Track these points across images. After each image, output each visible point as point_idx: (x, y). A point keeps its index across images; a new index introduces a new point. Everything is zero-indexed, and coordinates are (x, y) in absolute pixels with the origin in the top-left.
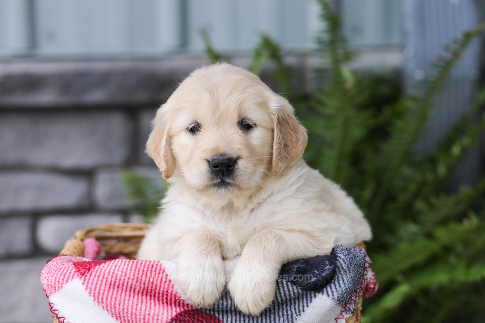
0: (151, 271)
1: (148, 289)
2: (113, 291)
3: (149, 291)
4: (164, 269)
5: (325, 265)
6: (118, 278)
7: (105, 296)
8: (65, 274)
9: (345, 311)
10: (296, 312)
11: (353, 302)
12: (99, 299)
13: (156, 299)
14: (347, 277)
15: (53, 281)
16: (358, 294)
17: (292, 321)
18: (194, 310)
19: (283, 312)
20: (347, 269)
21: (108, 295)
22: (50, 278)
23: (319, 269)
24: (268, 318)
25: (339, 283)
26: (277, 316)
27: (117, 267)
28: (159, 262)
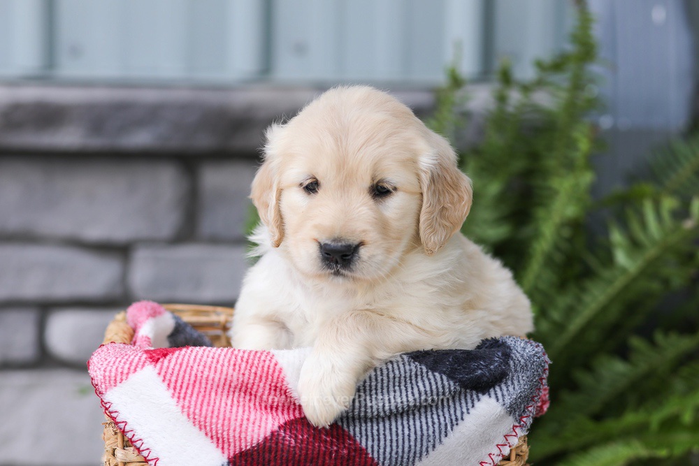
6: (208, 366)
7: (189, 391)
8: (132, 362)
9: (520, 426)
10: (451, 420)
11: (531, 414)
12: (180, 394)
14: (524, 376)
15: (113, 372)
16: (536, 404)
17: (445, 432)
21: (192, 392)
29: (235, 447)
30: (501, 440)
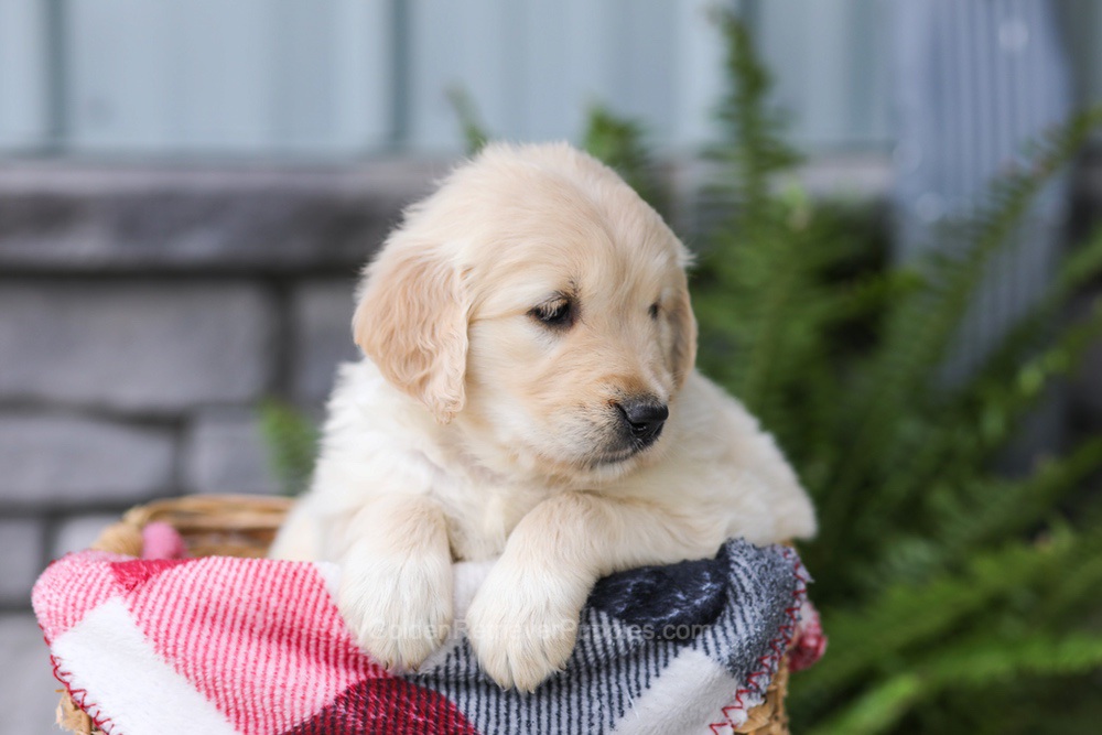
0: (292, 584)
1: (282, 628)
2: (201, 629)
3: (286, 631)
4: (323, 581)
5: (703, 581)
6: (214, 599)
7: (181, 641)
8: (90, 587)
9: (746, 691)
10: (630, 689)
11: (765, 670)
12: (166, 646)
13: (303, 650)
14: (753, 610)
15: (62, 604)
16: (779, 653)
17: (620, 708)
18: (391, 680)
19: (598, 688)
20: (753, 591)
21: (187, 638)
22: (55, 596)
23: (688, 590)
24: (564, 702)
25: (734, 624)
26: (584, 697)
27: (213, 575)
28: (310, 564)
29: (266, 728)
30: (718, 717)
